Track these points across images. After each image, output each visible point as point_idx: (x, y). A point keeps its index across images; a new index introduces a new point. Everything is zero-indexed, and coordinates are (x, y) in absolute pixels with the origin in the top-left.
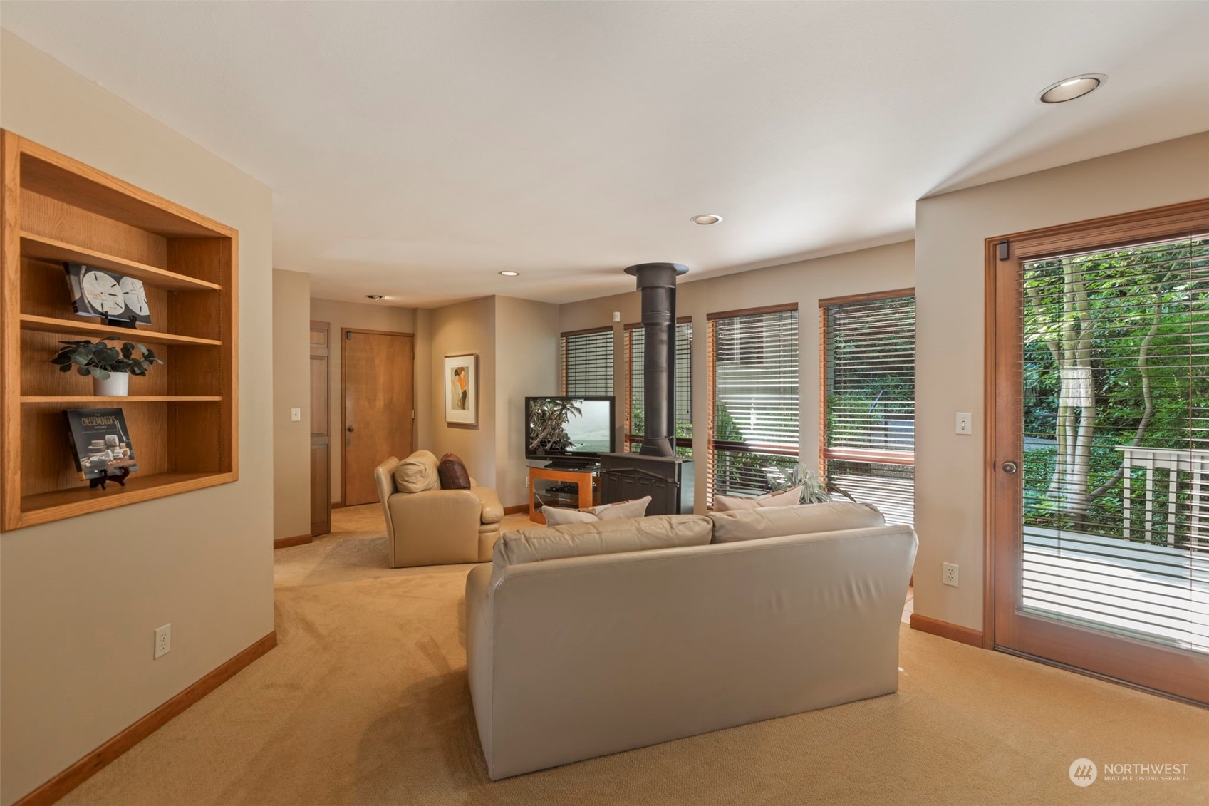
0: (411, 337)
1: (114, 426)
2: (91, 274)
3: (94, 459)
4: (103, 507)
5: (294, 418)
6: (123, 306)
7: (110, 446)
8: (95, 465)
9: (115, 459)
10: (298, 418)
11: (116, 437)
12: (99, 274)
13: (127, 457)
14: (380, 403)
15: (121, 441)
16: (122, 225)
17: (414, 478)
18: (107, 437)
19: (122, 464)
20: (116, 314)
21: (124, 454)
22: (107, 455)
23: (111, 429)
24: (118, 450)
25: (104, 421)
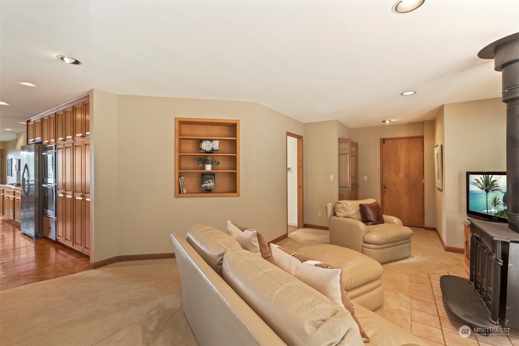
0: (421, 138)
1: (212, 178)
2: (205, 141)
3: (205, 185)
4: (196, 196)
5: (331, 180)
6: (211, 148)
7: (209, 182)
8: (205, 187)
9: (210, 186)
10: (333, 180)
11: (211, 180)
12: (207, 141)
13: (213, 186)
14: (402, 174)
15: (213, 181)
16: (222, 127)
17: (340, 210)
18: (209, 180)
19: (211, 187)
20: (209, 150)
21: (213, 185)
22: (208, 185)
23: (211, 179)
24: (211, 184)
25: (210, 176)
